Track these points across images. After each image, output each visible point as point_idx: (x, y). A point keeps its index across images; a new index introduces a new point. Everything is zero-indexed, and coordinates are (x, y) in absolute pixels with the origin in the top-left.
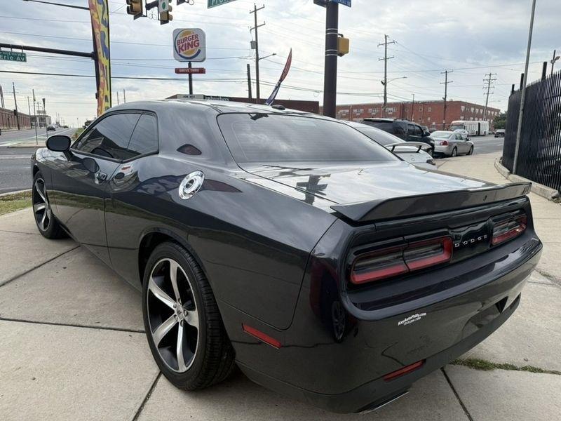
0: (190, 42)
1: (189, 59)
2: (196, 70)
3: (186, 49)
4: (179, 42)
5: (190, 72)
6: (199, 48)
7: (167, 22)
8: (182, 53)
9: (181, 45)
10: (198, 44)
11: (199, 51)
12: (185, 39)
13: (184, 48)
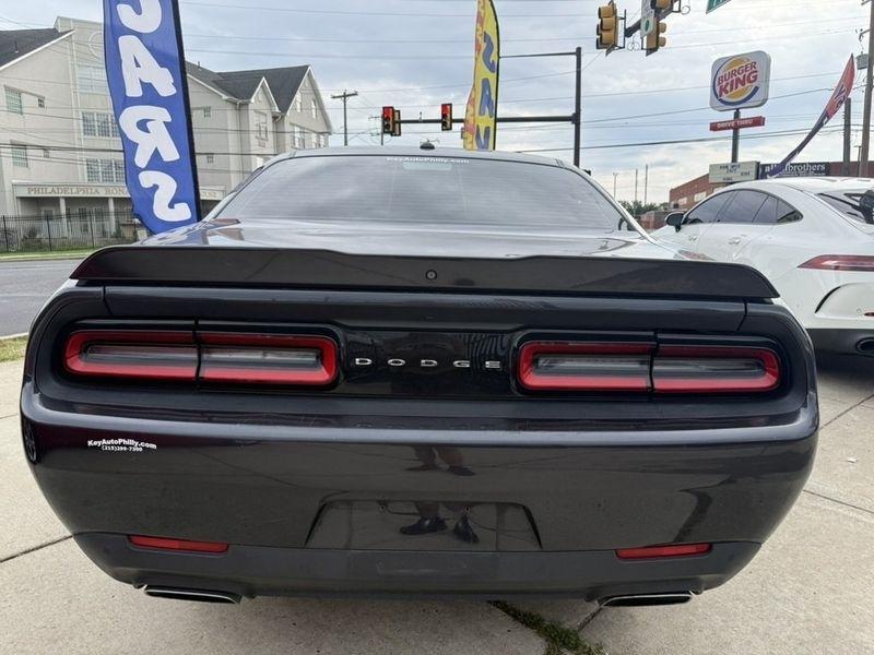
0: (741, 77)
1: (736, 106)
2: (746, 123)
3: (731, 89)
4: (722, 79)
5: (736, 126)
6: (755, 84)
7: (655, 50)
8: (725, 97)
9: (724, 83)
10: (755, 77)
11: (756, 89)
12: (732, 74)
13: (728, 88)
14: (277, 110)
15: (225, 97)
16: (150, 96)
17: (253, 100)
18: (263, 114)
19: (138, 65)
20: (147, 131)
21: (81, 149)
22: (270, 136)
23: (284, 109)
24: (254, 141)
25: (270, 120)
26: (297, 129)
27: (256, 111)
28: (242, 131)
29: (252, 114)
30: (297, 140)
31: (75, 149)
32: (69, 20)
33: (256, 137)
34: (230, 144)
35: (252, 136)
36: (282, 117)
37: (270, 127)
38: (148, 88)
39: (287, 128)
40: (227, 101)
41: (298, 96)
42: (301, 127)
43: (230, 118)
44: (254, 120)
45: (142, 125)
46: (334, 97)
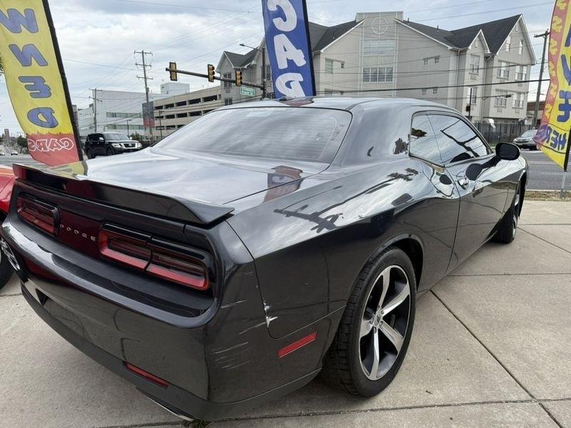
14: (489, 52)
15: (450, 48)
16: (292, 67)
17: (470, 47)
18: (477, 56)
19: (285, 50)
20: (291, 88)
21: (360, 91)
22: (481, 72)
23: (494, 51)
24: (467, 76)
25: (482, 60)
26: (504, 64)
27: (471, 55)
28: (460, 71)
29: (468, 56)
30: (502, 72)
31: (357, 91)
32: (362, 14)
33: (470, 73)
34: (450, 80)
35: (467, 73)
36: (493, 57)
37: (482, 65)
38: (291, 62)
39: (496, 63)
40: (451, 50)
41: (508, 39)
42: (507, 62)
43: (452, 62)
44: (469, 61)
45: (288, 84)
46: (537, 36)
